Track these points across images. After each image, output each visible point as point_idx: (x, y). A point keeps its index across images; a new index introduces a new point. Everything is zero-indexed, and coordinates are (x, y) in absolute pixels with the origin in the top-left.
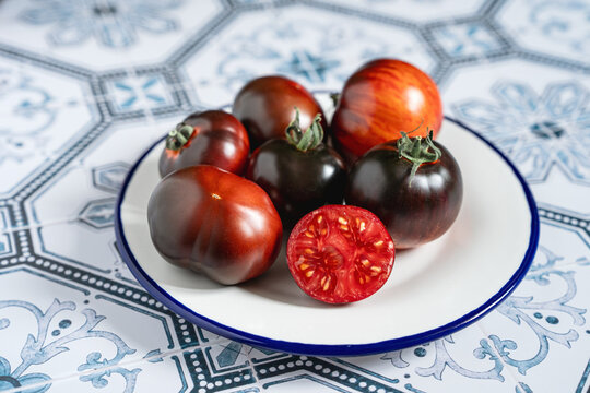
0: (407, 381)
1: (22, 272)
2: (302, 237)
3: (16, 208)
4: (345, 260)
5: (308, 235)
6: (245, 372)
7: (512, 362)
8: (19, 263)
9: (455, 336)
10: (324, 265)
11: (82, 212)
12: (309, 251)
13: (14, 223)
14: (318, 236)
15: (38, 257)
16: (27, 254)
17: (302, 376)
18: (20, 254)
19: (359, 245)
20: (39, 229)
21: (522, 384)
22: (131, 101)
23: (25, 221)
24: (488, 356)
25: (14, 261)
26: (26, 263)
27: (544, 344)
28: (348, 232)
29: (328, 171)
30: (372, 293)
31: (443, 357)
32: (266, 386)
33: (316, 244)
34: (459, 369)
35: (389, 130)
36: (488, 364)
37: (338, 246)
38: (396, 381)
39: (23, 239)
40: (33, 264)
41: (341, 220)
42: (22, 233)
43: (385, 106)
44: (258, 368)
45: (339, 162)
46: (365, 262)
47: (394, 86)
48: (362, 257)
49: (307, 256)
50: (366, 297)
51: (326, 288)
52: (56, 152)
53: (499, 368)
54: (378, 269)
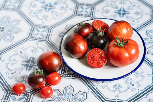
0: (97, 87)
1: (45, 43)
2: (92, 52)
3: (50, 29)
4: (97, 60)
5: (93, 52)
6: (70, 75)
7: (119, 90)
8: (45, 41)
9: (112, 82)
10: (93, 59)
11: (60, 34)
12: (92, 55)
13: (48, 32)
14: (95, 53)
15: (49, 40)
16: (47, 39)
17: (79, 79)
18: (46, 39)
19: (101, 58)
20: (52, 35)
21: (118, 95)
22: (82, 11)
23: (50, 33)
24: (115, 87)
25: (45, 40)
26: (46, 41)
27: (128, 89)
28: (100, 55)
29: (102, 41)
30: (99, 68)
31: (107, 85)
32: (72, 79)
33: (94, 54)
34: (108, 88)
35: (115, 34)
36: (114, 89)
37: (97, 56)
38: (95, 86)
39: (48, 36)
40: (47, 41)
41: (100, 52)
42: (48, 35)
43: (116, 29)
44: (73, 75)
45: (105, 40)
46: (100, 62)
47: (120, 26)
48: (100, 61)
49: (91, 55)
50: (97, 68)
51: (91, 62)
52: (62, 19)
53: (115, 90)
54: (102, 64)
